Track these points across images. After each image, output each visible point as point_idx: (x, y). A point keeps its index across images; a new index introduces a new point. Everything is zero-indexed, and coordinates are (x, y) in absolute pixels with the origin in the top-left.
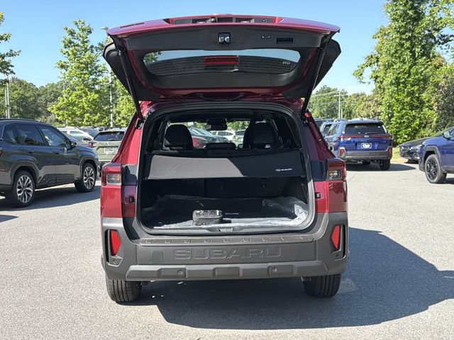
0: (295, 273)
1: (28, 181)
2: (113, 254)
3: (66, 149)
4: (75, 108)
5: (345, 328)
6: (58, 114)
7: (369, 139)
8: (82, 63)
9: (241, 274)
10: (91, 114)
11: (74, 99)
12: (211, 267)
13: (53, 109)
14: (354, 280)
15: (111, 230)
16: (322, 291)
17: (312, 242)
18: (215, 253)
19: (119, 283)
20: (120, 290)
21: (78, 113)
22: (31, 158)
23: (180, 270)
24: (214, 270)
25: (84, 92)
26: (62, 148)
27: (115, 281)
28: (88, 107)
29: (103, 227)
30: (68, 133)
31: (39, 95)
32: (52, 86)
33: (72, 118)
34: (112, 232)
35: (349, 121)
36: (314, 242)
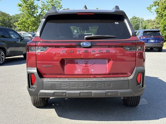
0: (119, 95)
1: (2, 54)
2: (32, 85)
3: (19, 40)
4: (25, 24)
5: (142, 121)
6: (18, 26)
7: (153, 38)
8: (28, 5)
9: (93, 95)
10: (32, 26)
11: (25, 20)
12: (79, 92)
13: (16, 24)
14: (146, 99)
15: (31, 73)
16: (132, 104)
17: (127, 80)
18: (80, 85)
19: (37, 98)
20: (37, 101)
21: (27, 26)
22: (4, 43)
23: (64, 93)
24: (80, 93)
25: (30, 17)
26: (18, 40)
27: (35, 97)
28: (31, 23)
29: (27, 72)
30: (22, 34)
31: (11, 19)
32: (17, 15)
33: (24, 28)
34: (32, 74)
35: (145, 30)
36: (128, 80)
